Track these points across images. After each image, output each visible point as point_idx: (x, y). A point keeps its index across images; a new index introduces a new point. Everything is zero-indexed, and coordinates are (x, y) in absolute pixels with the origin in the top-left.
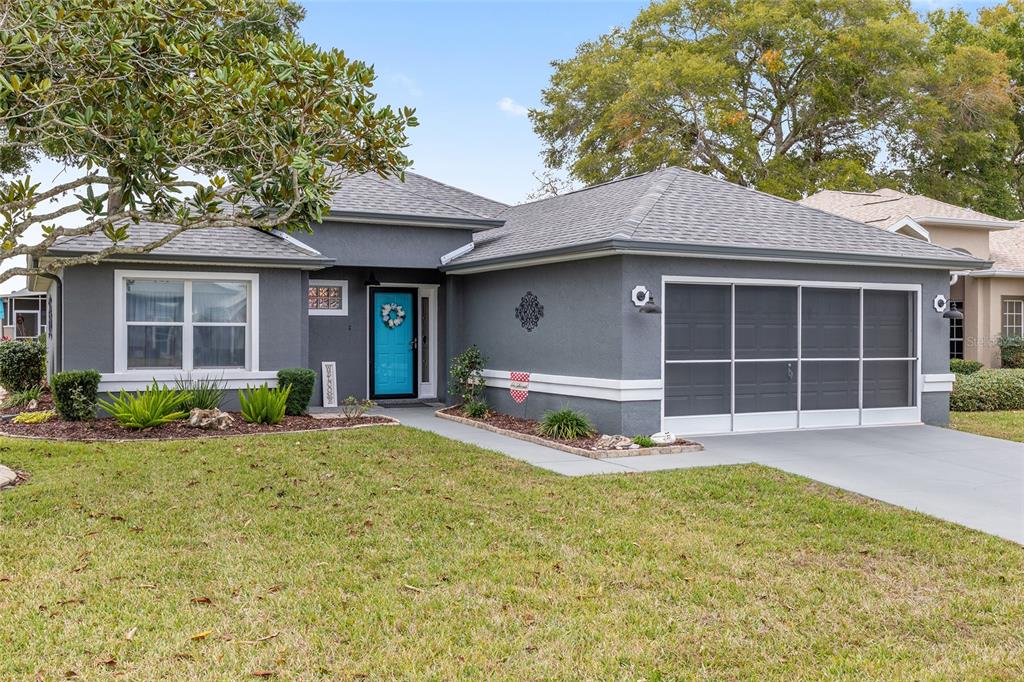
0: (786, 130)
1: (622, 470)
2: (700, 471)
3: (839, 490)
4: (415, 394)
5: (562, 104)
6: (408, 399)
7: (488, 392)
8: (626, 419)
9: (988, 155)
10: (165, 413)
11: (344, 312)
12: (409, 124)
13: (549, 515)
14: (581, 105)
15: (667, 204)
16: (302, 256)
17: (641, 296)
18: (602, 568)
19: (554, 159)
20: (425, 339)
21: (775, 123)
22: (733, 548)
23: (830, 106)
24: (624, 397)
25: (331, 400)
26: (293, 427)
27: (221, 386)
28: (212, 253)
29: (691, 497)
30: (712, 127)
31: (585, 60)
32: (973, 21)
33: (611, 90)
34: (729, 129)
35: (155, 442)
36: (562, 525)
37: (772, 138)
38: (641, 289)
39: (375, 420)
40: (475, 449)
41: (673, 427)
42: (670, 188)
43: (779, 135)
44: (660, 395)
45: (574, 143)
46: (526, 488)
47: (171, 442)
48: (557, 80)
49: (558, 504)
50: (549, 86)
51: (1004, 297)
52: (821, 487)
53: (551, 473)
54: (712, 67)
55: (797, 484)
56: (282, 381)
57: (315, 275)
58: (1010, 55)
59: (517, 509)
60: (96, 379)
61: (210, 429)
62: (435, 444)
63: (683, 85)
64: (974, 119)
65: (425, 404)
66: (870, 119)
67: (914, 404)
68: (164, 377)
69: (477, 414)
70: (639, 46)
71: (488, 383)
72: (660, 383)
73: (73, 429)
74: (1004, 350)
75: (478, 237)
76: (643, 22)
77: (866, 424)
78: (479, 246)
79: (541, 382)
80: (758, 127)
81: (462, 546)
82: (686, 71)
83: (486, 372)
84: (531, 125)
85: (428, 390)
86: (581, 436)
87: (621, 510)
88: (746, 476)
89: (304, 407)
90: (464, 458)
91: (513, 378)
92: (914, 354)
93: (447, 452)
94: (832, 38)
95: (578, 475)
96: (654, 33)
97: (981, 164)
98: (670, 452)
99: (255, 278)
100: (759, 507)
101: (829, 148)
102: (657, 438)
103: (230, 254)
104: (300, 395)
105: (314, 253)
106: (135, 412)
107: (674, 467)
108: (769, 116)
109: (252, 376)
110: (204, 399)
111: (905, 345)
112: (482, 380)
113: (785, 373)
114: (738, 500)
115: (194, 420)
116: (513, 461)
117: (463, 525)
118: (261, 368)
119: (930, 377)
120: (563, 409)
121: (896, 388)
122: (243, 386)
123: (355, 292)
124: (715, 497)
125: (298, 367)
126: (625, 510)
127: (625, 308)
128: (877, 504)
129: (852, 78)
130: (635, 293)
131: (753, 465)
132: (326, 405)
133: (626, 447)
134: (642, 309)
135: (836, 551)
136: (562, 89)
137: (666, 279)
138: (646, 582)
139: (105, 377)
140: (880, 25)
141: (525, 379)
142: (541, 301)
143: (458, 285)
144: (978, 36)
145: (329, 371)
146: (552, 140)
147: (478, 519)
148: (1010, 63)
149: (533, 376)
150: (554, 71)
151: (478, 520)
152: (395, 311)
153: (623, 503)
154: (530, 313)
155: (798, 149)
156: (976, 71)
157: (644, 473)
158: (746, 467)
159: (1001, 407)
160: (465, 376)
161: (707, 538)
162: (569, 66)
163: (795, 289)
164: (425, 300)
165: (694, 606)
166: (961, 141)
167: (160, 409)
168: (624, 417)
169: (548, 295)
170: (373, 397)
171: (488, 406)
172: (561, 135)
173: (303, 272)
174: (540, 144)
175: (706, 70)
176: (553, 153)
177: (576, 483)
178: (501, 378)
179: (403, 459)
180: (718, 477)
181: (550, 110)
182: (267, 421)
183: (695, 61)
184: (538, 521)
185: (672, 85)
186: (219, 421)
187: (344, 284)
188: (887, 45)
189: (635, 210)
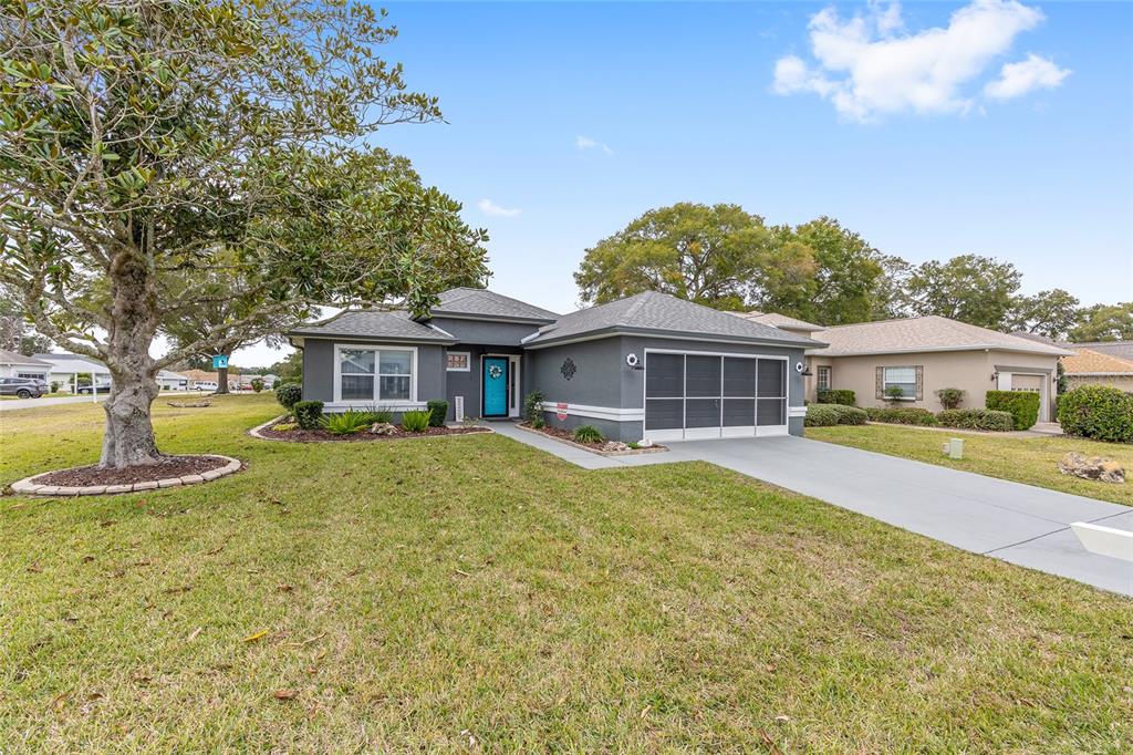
0: (701, 284)
1: (621, 465)
2: (669, 465)
3: (758, 481)
4: (507, 415)
5: (590, 269)
6: (503, 418)
7: (546, 414)
8: (624, 432)
9: (803, 297)
10: (355, 426)
11: (468, 369)
12: (483, 240)
13: (573, 501)
14: (600, 271)
15: (647, 309)
16: (442, 338)
17: (632, 360)
18: (608, 549)
19: (586, 297)
20: (513, 385)
21: (696, 281)
22: (699, 530)
23: (724, 272)
24: (622, 419)
25: (460, 417)
26: (433, 434)
27: (393, 410)
28: (390, 335)
29: (666, 485)
30: (665, 280)
31: (601, 248)
32: (794, 231)
33: (614, 263)
34: (673, 281)
35: (347, 444)
36: (581, 508)
37: (694, 288)
38: (633, 355)
39: (481, 430)
40: (533, 449)
41: (650, 437)
42: (648, 300)
43: (697, 286)
44: (643, 418)
45: (596, 290)
46: (560, 478)
47: (358, 443)
48: (587, 258)
49: (580, 491)
50: (583, 261)
51: (819, 367)
52: (747, 478)
53: (577, 466)
54: (666, 251)
55: (730, 475)
56: (429, 408)
57: (450, 348)
58: (814, 248)
59: (553, 494)
60: (321, 405)
61: (382, 435)
62: (510, 446)
63: (651, 260)
64: (795, 280)
65: (512, 420)
66: (742, 280)
67: (784, 423)
68: (360, 405)
69: (538, 427)
70: (628, 241)
71: (545, 409)
72: (643, 410)
73: (302, 434)
74: (819, 394)
75: (542, 330)
76: (631, 229)
77: (758, 435)
78: (541, 334)
79: (574, 409)
80: (687, 283)
81: (509, 528)
82: (652, 252)
83: (544, 403)
84: (574, 280)
85: (514, 413)
86: (597, 442)
87: (622, 496)
88: (698, 469)
89: (442, 422)
90: (525, 456)
91: (559, 407)
92: (785, 396)
93: (516, 451)
94: (726, 237)
95: (594, 468)
96: (635, 235)
97: (799, 301)
98: (649, 452)
99: (415, 350)
100: (710, 495)
101: (721, 294)
102: (640, 443)
103: (401, 336)
104: (439, 417)
105: (450, 336)
106: (338, 425)
107: (652, 463)
108: (692, 277)
109: (413, 404)
110: (382, 417)
111: (779, 390)
112: (542, 407)
113: (714, 405)
114: (695, 487)
115: (374, 429)
116: (554, 457)
117: (515, 508)
118: (419, 400)
119: (793, 409)
120: (586, 425)
121: (774, 414)
122: (405, 410)
123: (475, 358)
124: (681, 485)
125: (440, 399)
126: (624, 495)
127: (623, 366)
128: (786, 491)
129: (735, 256)
130: (629, 358)
131: (701, 462)
132: (457, 420)
133: (623, 449)
134: (633, 367)
135: (772, 532)
136: (590, 263)
137: (646, 350)
138: (641, 564)
139: (326, 404)
140: (749, 231)
141: (565, 407)
142: (575, 364)
143: (531, 355)
144: (797, 239)
145: (459, 402)
146: (584, 286)
147: (525, 502)
148: (813, 252)
149: (570, 406)
150: (586, 254)
151: (526, 505)
152: (496, 369)
153: (623, 490)
154: (569, 370)
155: (706, 294)
156: (796, 255)
157: (634, 467)
158: (697, 463)
159: (823, 425)
160: (533, 405)
161: (680, 520)
162: (593, 251)
163: (719, 357)
164: (513, 364)
165: (680, 590)
166: (789, 289)
167: (353, 423)
168: (622, 430)
169: (579, 360)
170: (484, 416)
171: (545, 422)
172: (589, 286)
173: (443, 347)
174: (578, 289)
175: (663, 252)
176: (585, 294)
177: (593, 475)
178: (552, 406)
179: (487, 456)
180: (680, 470)
181: (584, 273)
182: (417, 430)
183: (657, 247)
184: (566, 505)
185: (645, 259)
186: (388, 430)
187: (468, 354)
188: (754, 240)
189: (629, 311)
